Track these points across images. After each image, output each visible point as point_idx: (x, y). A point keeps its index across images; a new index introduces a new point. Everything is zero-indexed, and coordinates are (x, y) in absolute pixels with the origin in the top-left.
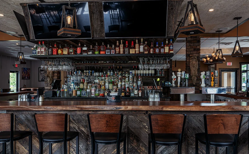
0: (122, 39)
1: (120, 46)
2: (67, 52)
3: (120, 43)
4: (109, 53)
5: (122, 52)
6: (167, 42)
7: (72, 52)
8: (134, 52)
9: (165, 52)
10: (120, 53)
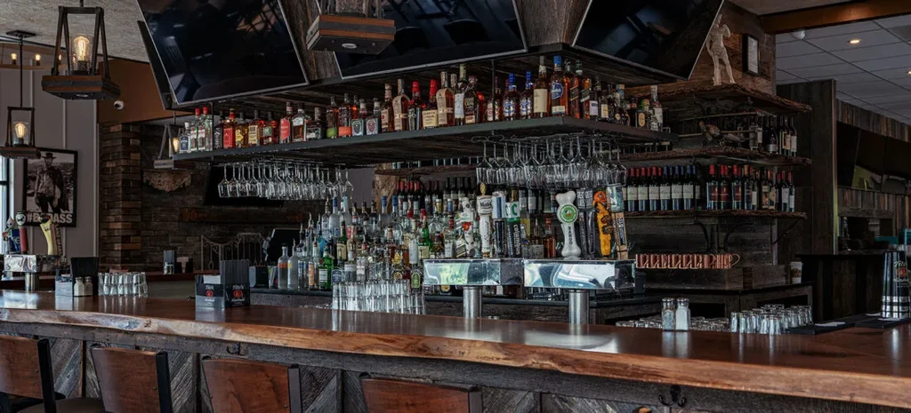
0: (401, 75)
1: (394, 102)
2: (256, 138)
3: (395, 93)
4: (361, 133)
5: (398, 126)
6: (542, 69)
7: (268, 137)
8: (434, 120)
9: (535, 111)
10: (393, 127)
